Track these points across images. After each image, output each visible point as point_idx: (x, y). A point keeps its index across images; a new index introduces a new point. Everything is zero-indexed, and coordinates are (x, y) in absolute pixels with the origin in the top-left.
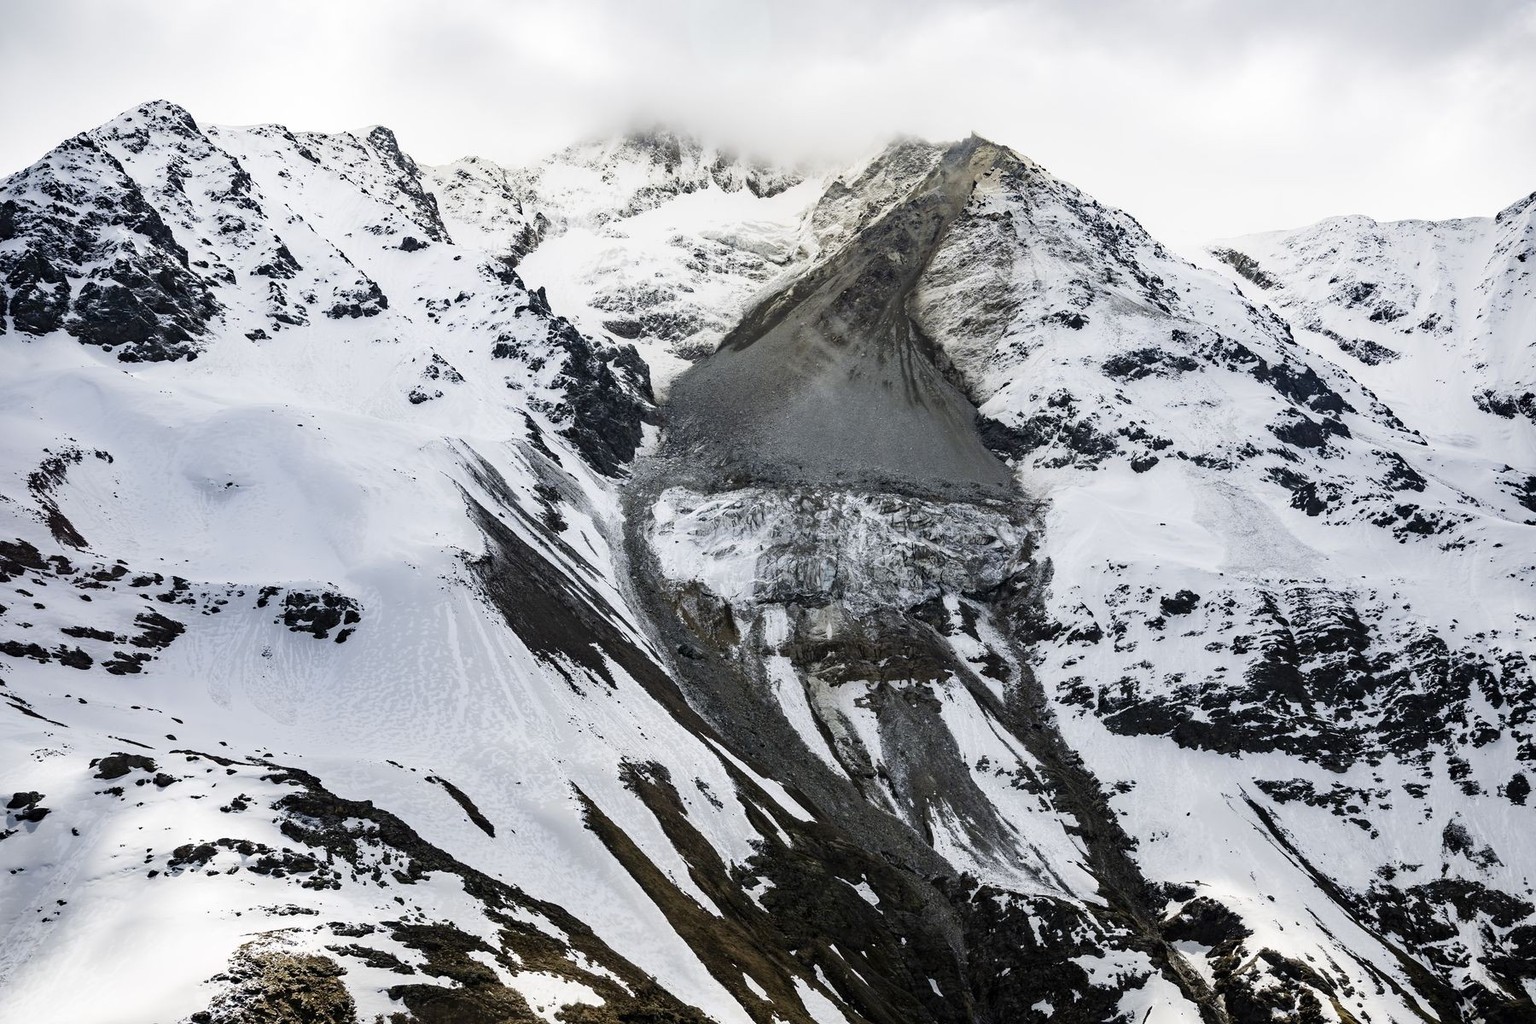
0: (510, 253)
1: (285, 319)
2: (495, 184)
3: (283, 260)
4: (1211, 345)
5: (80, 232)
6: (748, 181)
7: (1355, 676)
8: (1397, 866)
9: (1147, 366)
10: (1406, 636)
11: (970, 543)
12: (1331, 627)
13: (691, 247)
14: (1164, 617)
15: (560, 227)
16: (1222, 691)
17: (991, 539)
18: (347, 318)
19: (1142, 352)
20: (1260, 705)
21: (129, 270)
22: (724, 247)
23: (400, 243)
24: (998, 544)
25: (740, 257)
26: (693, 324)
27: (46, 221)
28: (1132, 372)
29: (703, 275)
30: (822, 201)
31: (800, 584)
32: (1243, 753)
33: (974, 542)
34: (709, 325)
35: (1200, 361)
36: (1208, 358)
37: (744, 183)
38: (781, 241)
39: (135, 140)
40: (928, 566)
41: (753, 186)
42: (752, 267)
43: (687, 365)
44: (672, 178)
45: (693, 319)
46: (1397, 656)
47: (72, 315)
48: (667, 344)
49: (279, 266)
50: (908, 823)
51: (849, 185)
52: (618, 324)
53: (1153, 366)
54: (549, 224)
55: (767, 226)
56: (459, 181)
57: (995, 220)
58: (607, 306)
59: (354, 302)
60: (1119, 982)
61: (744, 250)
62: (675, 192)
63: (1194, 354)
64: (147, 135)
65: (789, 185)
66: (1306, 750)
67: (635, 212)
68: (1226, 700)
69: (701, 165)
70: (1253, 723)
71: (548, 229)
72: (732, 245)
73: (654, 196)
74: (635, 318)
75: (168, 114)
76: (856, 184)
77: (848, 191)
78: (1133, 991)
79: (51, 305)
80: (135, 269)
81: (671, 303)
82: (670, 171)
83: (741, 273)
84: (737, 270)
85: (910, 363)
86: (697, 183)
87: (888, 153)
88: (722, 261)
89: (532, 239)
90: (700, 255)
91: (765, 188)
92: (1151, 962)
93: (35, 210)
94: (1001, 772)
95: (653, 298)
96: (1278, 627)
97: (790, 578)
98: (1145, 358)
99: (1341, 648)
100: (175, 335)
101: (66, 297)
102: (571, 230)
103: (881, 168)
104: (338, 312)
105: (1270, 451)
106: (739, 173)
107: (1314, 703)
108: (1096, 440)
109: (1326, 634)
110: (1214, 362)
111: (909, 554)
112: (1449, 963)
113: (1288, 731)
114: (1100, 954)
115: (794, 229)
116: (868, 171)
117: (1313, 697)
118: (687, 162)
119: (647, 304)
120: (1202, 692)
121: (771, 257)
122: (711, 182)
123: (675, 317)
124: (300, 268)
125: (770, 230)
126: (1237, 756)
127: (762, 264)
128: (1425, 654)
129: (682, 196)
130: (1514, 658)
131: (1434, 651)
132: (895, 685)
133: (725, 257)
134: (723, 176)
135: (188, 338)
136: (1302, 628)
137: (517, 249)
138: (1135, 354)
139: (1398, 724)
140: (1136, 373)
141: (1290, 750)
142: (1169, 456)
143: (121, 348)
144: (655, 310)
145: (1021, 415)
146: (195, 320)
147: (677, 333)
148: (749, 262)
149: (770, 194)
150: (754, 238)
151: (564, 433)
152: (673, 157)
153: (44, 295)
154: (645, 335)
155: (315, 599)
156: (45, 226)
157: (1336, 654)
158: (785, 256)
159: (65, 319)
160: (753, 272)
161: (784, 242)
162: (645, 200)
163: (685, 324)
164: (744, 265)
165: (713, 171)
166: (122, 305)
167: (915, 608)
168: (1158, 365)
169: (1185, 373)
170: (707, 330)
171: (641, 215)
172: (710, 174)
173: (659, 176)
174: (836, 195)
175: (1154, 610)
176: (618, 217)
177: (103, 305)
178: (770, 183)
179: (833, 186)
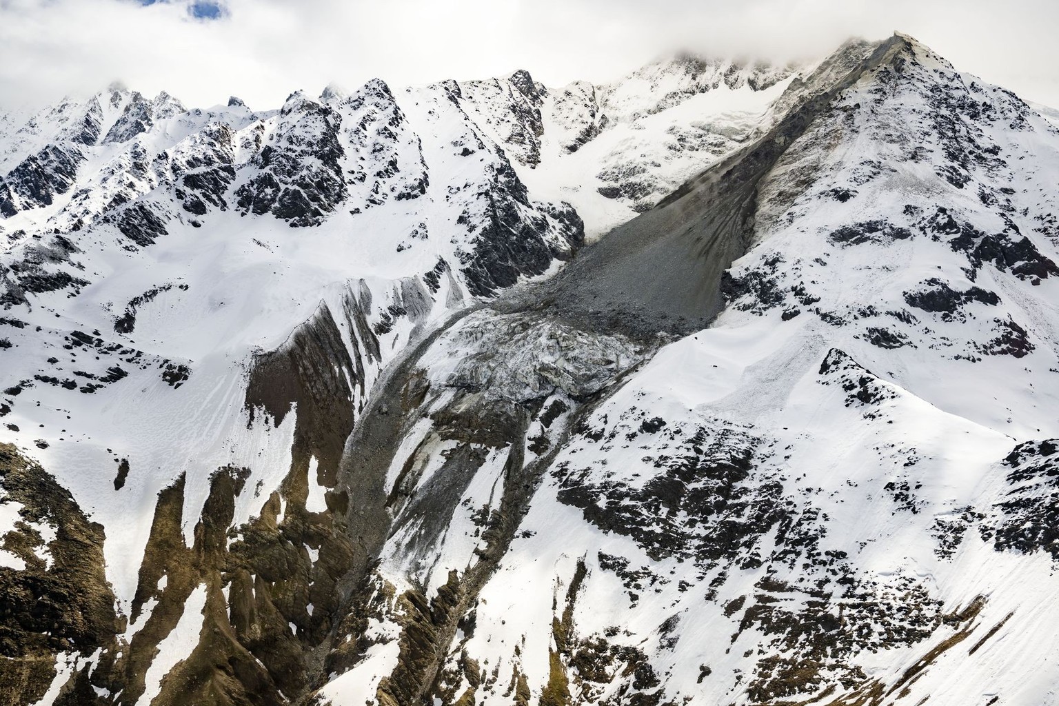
0: (574, 143)
1: (373, 202)
2: (583, 97)
3: (390, 167)
4: (929, 218)
5: (294, 161)
6: (749, 80)
7: (715, 499)
8: (622, 629)
9: (867, 234)
10: (767, 478)
11: (593, 363)
12: (720, 462)
13: (678, 134)
14: (638, 433)
15: (613, 123)
16: (624, 490)
17: (610, 362)
18: (404, 199)
19: (868, 224)
20: (640, 504)
21: (304, 180)
22: (701, 132)
23: (461, 151)
24: (613, 366)
25: (711, 138)
26: (649, 189)
27: (282, 156)
28: (853, 239)
29: (678, 153)
30: (785, 93)
31: (472, 378)
32: (611, 532)
33: (596, 363)
34: (658, 190)
35: (915, 231)
36: (922, 229)
37: (747, 80)
38: (744, 125)
39: (357, 103)
40: (550, 376)
41: (752, 83)
42: (715, 145)
43: (637, 214)
44: (694, 83)
45: (650, 185)
46: (750, 491)
47: (277, 205)
48: (632, 202)
49: (387, 171)
50: (392, 525)
51: (804, 80)
52: (606, 189)
53: (871, 235)
54: (608, 121)
55: (739, 114)
56: (564, 98)
57: (845, 111)
58: (604, 177)
59: (409, 191)
60: (377, 638)
61: (715, 133)
62: (693, 93)
63: (914, 225)
64: (363, 99)
65: (778, 80)
66: (647, 540)
67: (660, 110)
68: (622, 496)
69: (719, 71)
70: (628, 515)
71: (607, 125)
72: (708, 131)
73: (677, 98)
74: (617, 185)
75: (376, 86)
76: (809, 79)
77: (803, 84)
78: (381, 644)
79: (268, 200)
80: (307, 179)
81: (641, 175)
82: (694, 79)
83: (707, 150)
84: (705, 148)
85: (726, 225)
86: (710, 85)
87: (838, 53)
88: (696, 143)
89: (594, 133)
90: (682, 139)
91: (760, 83)
92: (400, 634)
93: (279, 150)
94: (471, 508)
95: (632, 172)
96: (692, 454)
97: (468, 373)
98: (869, 228)
99: (720, 477)
100: (316, 213)
101: (276, 196)
102: (619, 124)
103: (830, 65)
104: (400, 197)
105: (888, 313)
106: (745, 74)
107: (679, 510)
108: (773, 293)
109: (716, 465)
110: (925, 233)
111: (538, 367)
112: (587, 698)
113: (644, 525)
114: (381, 620)
115: (760, 115)
116: (819, 68)
117: (681, 506)
118: (710, 70)
119: (628, 175)
120: (614, 487)
121: (734, 137)
122: (722, 84)
123: (640, 185)
124: (398, 171)
125: (740, 118)
126: (607, 533)
127: (723, 143)
128: (766, 494)
129: (699, 95)
130: (812, 513)
131: (771, 494)
132: (473, 446)
133: (700, 139)
134: (732, 79)
135: (321, 214)
136: (708, 458)
137: (580, 140)
138: (861, 225)
139: (712, 539)
140: (856, 240)
141: (636, 538)
142: (810, 310)
143: (291, 221)
144: (632, 179)
145: (747, 269)
146: (329, 205)
147: (639, 195)
148: (715, 142)
149: (763, 88)
150: (724, 124)
151: (464, 271)
152: (701, 67)
153: (266, 195)
154: (621, 196)
155: (175, 368)
156: (281, 159)
157: (716, 480)
158: (744, 136)
159: (273, 206)
160: (716, 149)
161: (747, 126)
162: (670, 101)
163: (644, 189)
164: (711, 144)
165: (725, 75)
166: (296, 199)
167: (528, 401)
168: (879, 234)
169: (898, 241)
170: (656, 193)
171: (664, 112)
172: (723, 77)
173: (687, 83)
174: (796, 88)
175: (636, 426)
176: (646, 114)
177: (289, 199)
178: (765, 80)
179: (793, 82)
